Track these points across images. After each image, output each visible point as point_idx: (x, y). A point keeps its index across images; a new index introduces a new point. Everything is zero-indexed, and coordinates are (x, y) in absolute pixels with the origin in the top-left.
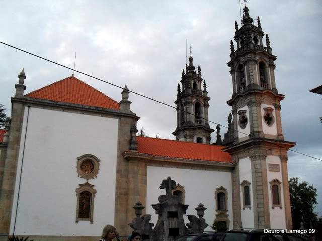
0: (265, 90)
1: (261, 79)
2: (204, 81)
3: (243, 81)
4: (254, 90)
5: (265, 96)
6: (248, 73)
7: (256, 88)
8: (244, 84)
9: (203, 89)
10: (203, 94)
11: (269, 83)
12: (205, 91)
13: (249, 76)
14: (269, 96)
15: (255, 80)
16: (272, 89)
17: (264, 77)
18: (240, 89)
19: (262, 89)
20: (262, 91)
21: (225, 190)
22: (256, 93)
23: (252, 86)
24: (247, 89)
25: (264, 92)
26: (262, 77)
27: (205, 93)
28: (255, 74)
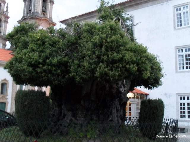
0: (44, 17)
1: (42, 9)
2: (7, 4)
3: (30, 9)
4: (36, 16)
5: (43, 21)
6: (34, 4)
7: (38, 15)
8: (30, 11)
9: (5, 10)
10: (5, 13)
11: (47, 13)
12: (7, 11)
13: (34, 6)
14: (46, 22)
15: (38, 9)
16: (50, 17)
17: (45, 8)
18: (27, 13)
19: (42, 16)
20: (42, 18)
21: (7, 81)
22: (37, 19)
23: (35, 13)
24: (32, 14)
25: (42, 19)
26: (44, 8)
27: (7, 13)
28: (39, 6)
